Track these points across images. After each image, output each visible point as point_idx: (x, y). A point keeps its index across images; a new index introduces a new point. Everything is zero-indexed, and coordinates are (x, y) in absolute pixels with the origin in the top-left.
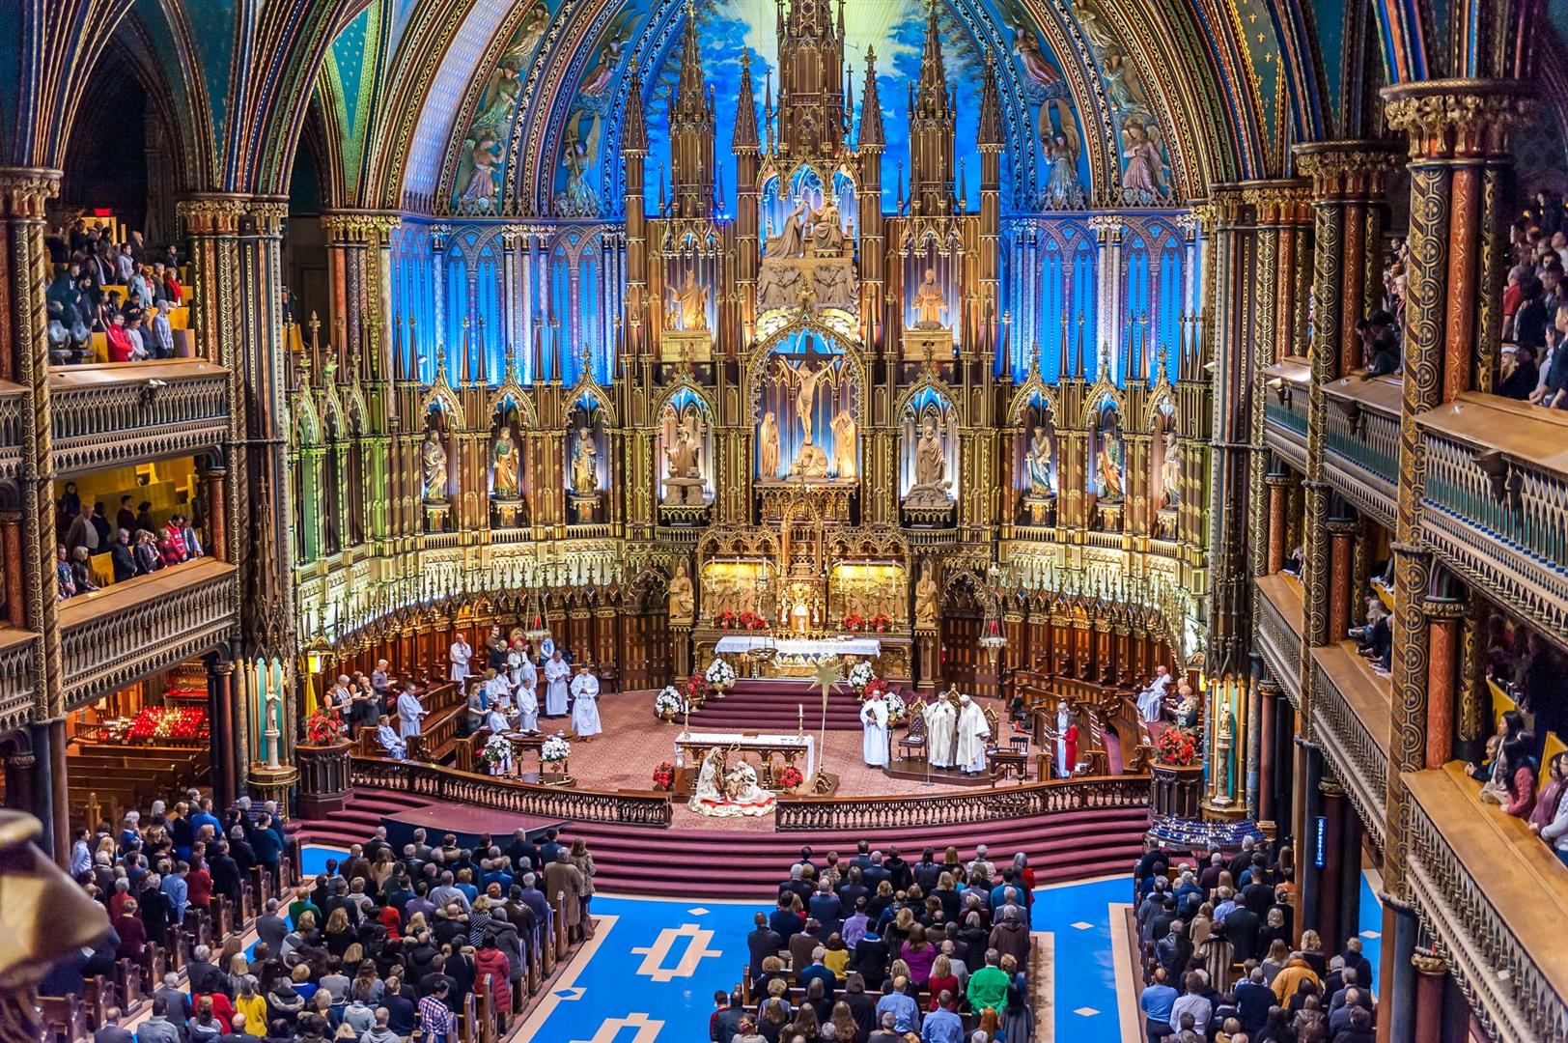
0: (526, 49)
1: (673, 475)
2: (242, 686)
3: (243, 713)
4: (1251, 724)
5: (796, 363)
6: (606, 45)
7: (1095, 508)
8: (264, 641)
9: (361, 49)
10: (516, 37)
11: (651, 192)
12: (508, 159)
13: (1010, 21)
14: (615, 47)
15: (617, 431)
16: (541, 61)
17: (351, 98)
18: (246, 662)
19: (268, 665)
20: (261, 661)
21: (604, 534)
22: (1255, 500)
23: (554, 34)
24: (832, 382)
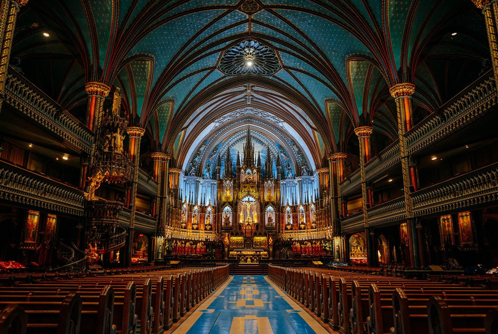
0: (202, 149)
1: (225, 221)
2: (155, 242)
3: (155, 247)
4: (342, 245)
5: (246, 202)
6: (213, 151)
7: (300, 226)
8: (161, 233)
9: (179, 141)
10: (200, 147)
11: (221, 174)
12: (198, 167)
13: (280, 149)
14: (215, 152)
15: (215, 214)
16: (204, 151)
17: (176, 150)
18: (157, 237)
19: (161, 237)
20: (160, 237)
21: (211, 233)
22: (339, 206)
23: (207, 147)
24: (252, 207)
